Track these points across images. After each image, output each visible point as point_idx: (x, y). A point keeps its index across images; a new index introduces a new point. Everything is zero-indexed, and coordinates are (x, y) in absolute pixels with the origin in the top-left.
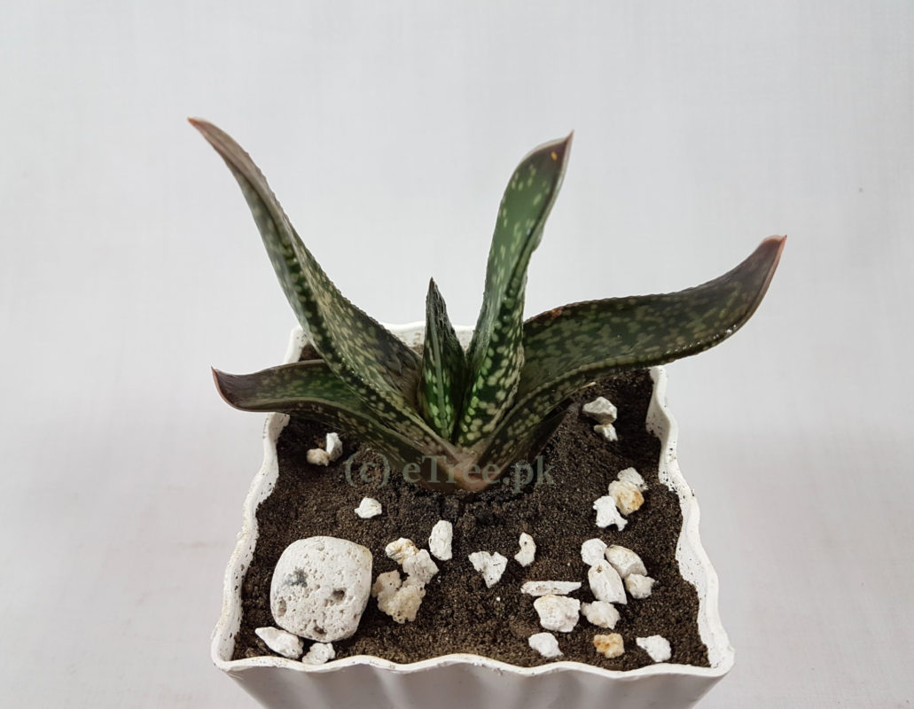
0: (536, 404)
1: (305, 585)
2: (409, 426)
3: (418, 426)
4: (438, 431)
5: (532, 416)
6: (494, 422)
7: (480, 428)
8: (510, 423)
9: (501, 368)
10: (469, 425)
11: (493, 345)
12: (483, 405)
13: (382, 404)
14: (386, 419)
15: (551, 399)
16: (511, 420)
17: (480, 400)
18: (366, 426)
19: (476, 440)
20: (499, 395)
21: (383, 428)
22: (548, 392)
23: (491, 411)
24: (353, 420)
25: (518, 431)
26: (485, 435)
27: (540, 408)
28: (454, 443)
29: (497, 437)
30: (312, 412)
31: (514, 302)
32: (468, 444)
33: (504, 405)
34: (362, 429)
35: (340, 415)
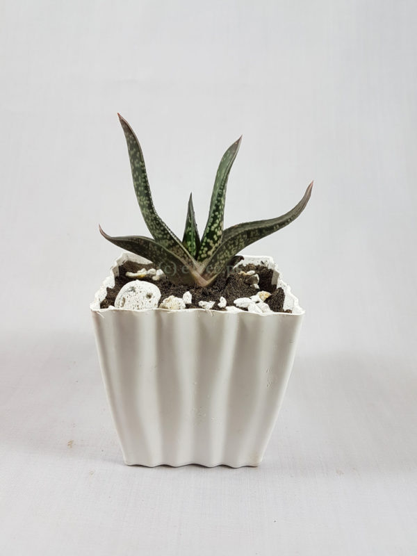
0: (228, 245)
1: (135, 291)
2: (178, 248)
3: (182, 248)
4: (190, 253)
5: (227, 251)
6: (212, 250)
7: (207, 252)
8: (218, 253)
10: (202, 250)
11: (214, 212)
12: (208, 240)
13: (169, 236)
14: (169, 245)
15: (234, 243)
16: (219, 251)
17: (208, 238)
18: (160, 251)
19: (205, 258)
20: (215, 237)
21: (167, 250)
22: (233, 239)
23: (211, 244)
24: (156, 247)
25: (221, 258)
26: (208, 256)
27: (230, 248)
28: (196, 259)
29: (213, 258)
30: (138, 245)
31: (222, 193)
32: (202, 260)
33: (216, 245)
34: (158, 252)
35: (150, 245)
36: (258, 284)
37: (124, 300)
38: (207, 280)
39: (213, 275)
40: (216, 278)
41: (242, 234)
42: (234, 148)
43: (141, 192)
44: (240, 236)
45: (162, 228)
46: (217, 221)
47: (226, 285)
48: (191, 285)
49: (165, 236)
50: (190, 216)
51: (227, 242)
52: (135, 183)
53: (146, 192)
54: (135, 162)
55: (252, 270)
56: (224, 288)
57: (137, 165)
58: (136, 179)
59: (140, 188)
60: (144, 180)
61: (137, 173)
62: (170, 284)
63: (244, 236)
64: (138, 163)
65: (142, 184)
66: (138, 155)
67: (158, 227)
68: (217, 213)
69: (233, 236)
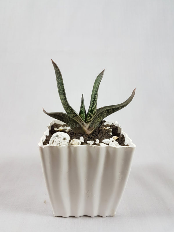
0: (99, 116)
1: (58, 137)
2: (78, 117)
3: (79, 117)
4: (83, 119)
5: (99, 118)
6: (92, 118)
7: (90, 119)
8: (95, 119)
9: (94, 106)
10: (88, 118)
11: (93, 101)
12: (91, 114)
13: (73, 112)
14: (74, 116)
15: (102, 115)
16: (95, 118)
17: (90, 113)
18: (70, 118)
19: (89, 122)
20: (93, 112)
21: (73, 118)
22: (101, 113)
23: (92, 115)
24: (67, 117)
25: (96, 121)
26: (91, 121)
27: (100, 117)
28: (85, 122)
29: (93, 122)
30: (60, 116)
31: (97, 93)
32: (88, 122)
33: (94, 116)
34: (69, 119)
35: (65, 116)
36: (112, 133)
37: (53, 141)
38: (90, 131)
39: (93, 129)
40: (94, 130)
41: (105, 111)
42: (101, 74)
43: (61, 93)
44: (105, 112)
45: (70, 109)
46: (95, 105)
47: (98, 133)
48: (83, 134)
49: (72, 112)
50: (83, 103)
51: (99, 115)
52: (59, 89)
53: (63, 93)
54: (59, 80)
55: (109, 127)
56: (98, 135)
57: (59, 82)
58: (59, 88)
59: (61, 92)
60: (62, 88)
61: (60, 85)
62: (74, 133)
63: (106, 112)
64: (60, 81)
65: (62, 89)
66: (60, 77)
67: (69, 108)
68: (94, 102)
69: (101, 112)
